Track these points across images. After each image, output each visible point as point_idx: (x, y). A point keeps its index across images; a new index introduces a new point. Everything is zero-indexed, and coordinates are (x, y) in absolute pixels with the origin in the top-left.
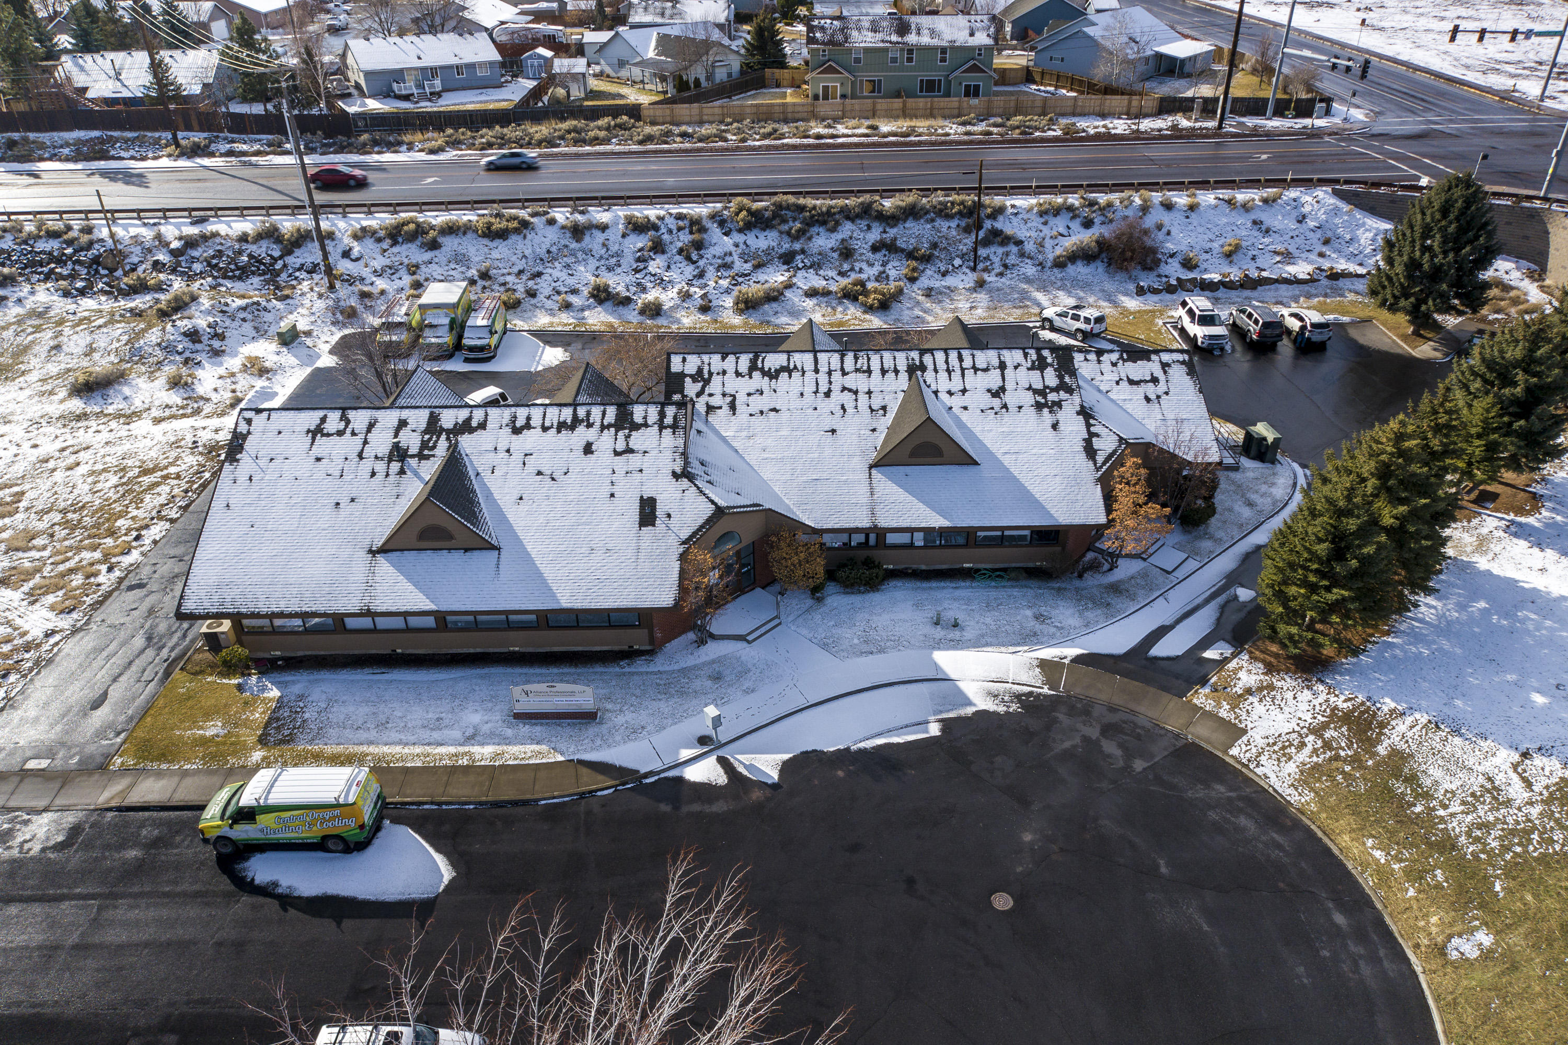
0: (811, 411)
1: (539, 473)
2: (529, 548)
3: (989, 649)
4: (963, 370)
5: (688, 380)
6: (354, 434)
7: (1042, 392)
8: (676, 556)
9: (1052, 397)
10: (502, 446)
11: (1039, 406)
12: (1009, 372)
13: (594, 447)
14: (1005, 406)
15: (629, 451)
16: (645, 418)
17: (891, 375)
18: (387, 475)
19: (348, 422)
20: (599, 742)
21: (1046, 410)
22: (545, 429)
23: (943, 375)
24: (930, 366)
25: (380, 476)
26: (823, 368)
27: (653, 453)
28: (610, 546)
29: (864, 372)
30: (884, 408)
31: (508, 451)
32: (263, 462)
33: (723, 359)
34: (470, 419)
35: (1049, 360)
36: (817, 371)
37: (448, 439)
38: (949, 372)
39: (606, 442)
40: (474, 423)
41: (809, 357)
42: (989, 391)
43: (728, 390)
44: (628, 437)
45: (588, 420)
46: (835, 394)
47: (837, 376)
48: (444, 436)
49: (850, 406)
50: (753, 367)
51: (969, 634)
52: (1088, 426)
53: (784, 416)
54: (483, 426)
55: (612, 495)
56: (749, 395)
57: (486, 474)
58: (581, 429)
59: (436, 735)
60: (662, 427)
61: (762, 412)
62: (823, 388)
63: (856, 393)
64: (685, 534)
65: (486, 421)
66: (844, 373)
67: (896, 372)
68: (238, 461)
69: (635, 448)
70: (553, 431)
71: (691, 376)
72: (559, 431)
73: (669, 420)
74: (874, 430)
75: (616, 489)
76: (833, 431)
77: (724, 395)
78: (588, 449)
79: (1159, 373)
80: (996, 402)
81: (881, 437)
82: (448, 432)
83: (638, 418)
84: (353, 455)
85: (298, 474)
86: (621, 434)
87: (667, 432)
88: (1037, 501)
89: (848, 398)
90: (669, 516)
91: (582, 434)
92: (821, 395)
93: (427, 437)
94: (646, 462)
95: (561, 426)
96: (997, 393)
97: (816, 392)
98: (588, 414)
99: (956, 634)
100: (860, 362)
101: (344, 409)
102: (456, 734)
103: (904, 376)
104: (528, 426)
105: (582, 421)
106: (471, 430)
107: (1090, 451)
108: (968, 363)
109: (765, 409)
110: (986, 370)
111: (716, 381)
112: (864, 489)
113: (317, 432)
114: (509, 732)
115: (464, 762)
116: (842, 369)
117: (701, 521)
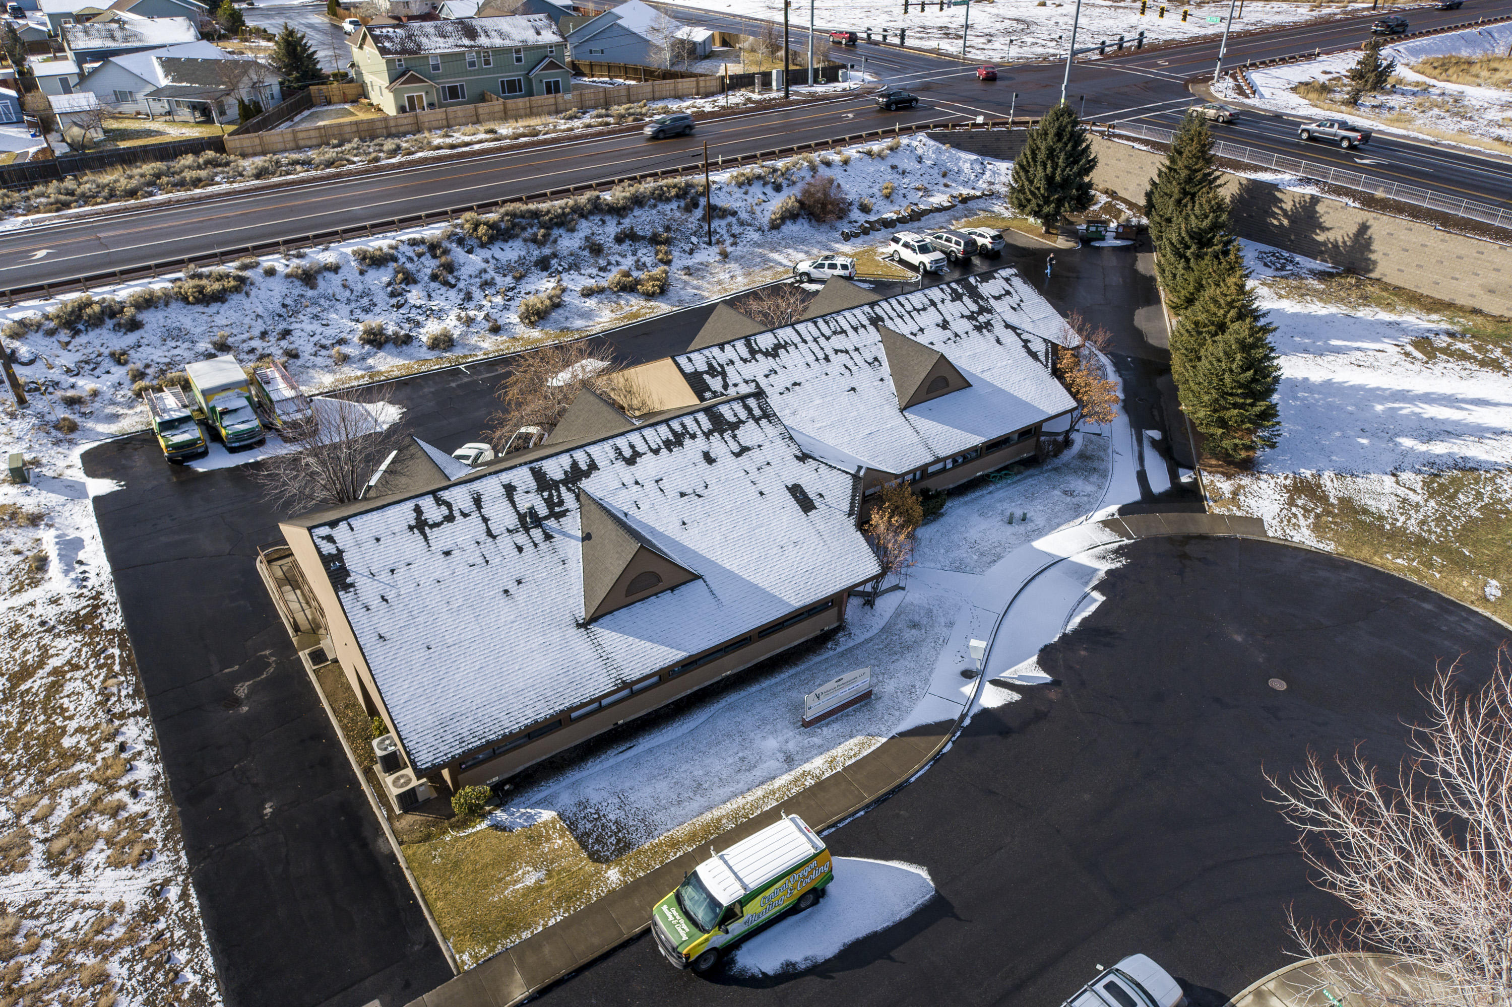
0: (824, 377)
1: (683, 495)
2: (727, 566)
3: (1063, 527)
4: (909, 313)
5: (705, 376)
6: (465, 515)
7: (971, 317)
8: (853, 529)
9: (982, 319)
10: (628, 480)
11: (979, 328)
12: (940, 306)
13: (713, 455)
14: (956, 335)
15: (744, 450)
16: (735, 415)
17: (861, 331)
18: (536, 545)
19: (449, 505)
20: (897, 713)
21: (984, 331)
22: (656, 452)
23: (898, 321)
24: (885, 316)
25: (528, 548)
26: (809, 338)
27: (767, 445)
28: (794, 538)
29: (841, 333)
30: (876, 359)
31: (637, 483)
32: (385, 576)
33: (723, 350)
34: (575, 464)
35: (960, 291)
36: (805, 342)
37: (569, 489)
38: (901, 317)
39: (718, 446)
40: (584, 467)
41: (789, 330)
42: (938, 325)
43: (748, 377)
44: (734, 437)
45: (688, 432)
46: (832, 356)
47: (822, 340)
48: (563, 489)
49: (850, 364)
50: (753, 352)
51: (1040, 521)
52: (1019, 335)
53: (806, 385)
54: (593, 466)
55: (761, 493)
56: (767, 376)
57: (633, 511)
58: (687, 442)
59: (758, 773)
60: (757, 420)
61: (787, 389)
62: (821, 355)
63: (847, 352)
64: (846, 507)
65: (592, 461)
66: (828, 338)
67: (864, 326)
68: (352, 585)
69: (748, 444)
70: (664, 451)
71: (707, 372)
72: (671, 451)
73: (757, 412)
74: (882, 380)
75: (760, 487)
76: (853, 389)
77: (746, 382)
78: (709, 459)
79: (1008, 287)
80: (948, 333)
81: (890, 383)
82: (565, 482)
83: (729, 417)
84: (483, 537)
85: (437, 575)
86: (726, 435)
87: (764, 422)
88: (1026, 403)
89: (843, 357)
90: (821, 496)
91: (693, 448)
92: (822, 361)
93: (546, 494)
94: (767, 453)
95: (668, 444)
96: (945, 325)
97: (817, 360)
98: (684, 426)
99: (1030, 526)
100: (831, 325)
101: (433, 493)
102: (772, 765)
103: (871, 329)
104: (636, 455)
105: (683, 435)
106: (587, 474)
107: (1034, 355)
108: (909, 307)
109: (789, 386)
110: (924, 309)
111: (729, 370)
112: (910, 431)
113: (421, 525)
114: (816, 740)
115: (809, 782)
116: (823, 335)
117: (849, 492)
